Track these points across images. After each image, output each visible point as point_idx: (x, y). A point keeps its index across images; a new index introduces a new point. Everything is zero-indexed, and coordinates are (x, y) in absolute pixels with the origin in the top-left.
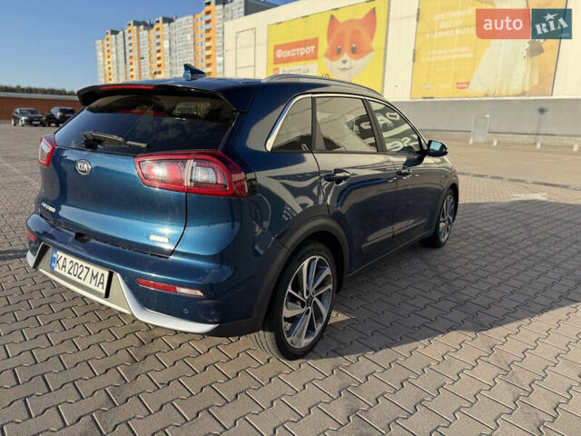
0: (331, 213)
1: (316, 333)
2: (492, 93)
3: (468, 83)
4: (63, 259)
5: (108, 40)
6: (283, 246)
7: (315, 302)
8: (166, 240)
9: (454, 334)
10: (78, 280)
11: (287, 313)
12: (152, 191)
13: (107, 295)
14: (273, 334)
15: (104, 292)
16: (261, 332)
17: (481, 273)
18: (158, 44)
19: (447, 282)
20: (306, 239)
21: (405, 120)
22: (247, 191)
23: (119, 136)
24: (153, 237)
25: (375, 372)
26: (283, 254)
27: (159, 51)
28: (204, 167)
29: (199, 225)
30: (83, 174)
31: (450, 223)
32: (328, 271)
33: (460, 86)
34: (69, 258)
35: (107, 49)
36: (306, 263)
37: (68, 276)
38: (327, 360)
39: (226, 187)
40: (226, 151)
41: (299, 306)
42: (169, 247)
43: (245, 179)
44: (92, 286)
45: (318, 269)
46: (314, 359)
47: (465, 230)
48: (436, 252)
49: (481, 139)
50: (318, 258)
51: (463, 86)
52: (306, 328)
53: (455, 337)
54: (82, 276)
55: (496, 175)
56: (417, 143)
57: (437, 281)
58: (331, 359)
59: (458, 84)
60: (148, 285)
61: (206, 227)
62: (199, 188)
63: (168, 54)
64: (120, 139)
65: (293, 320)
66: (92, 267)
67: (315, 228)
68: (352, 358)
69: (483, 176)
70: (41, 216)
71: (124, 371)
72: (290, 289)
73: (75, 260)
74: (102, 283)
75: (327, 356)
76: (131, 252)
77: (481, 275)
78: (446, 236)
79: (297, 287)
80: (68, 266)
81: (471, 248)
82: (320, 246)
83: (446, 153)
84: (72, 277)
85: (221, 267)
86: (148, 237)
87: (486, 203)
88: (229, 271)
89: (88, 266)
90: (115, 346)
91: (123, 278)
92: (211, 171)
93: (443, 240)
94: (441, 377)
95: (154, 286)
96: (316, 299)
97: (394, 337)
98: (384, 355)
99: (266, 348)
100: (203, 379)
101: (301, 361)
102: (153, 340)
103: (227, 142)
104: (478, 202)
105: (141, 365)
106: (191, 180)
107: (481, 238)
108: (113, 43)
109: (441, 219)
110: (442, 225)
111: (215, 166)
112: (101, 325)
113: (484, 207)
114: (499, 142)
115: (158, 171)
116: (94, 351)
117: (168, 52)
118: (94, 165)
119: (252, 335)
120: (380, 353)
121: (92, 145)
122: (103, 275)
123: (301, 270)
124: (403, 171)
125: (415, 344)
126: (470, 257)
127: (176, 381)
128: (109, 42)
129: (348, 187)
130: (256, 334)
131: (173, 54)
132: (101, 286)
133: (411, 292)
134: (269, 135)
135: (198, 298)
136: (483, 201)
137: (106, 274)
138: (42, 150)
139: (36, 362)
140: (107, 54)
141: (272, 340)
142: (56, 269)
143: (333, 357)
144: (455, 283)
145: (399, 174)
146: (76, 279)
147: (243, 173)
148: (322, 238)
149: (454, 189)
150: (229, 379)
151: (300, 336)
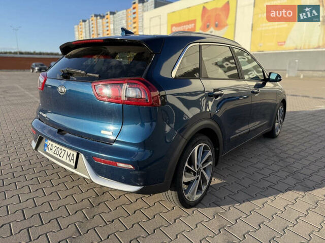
0: (212, 116)
1: (203, 192)
2: (299, 48)
3: (285, 42)
4: (51, 145)
5: (81, 25)
6: (183, 137)
7: (202, 172)
8: (111, 134)
9: (290, 193)
10: (59, 158)
11: (185, 179)
12: (103, 103)
13: (76, 167)
14: (176, 192)
15: (74, 165)
16: (169, 191)
17: (303, 154)
18: (107, 26)
19: (282, 159)
20: (197, 133)
21: (254, 59)
22: (160, 103)
23: (83, 70)
24: (103, 132)
25: (241, 217)
26: (183, 142)
27: (108, 30)
28: (133, 88)
29: (131, 124)
30: (61, 94)
31: (281, 123)
32: (210, 153)
33: (280, 44)
34: (54, 144)
35: (80, 30)
36: (196, 148)
37: (54, 155)
38: (210, 208)
39: (147, 100)
40: (147, 77)
41: (193, 175)
42: (113, 138)
43: (159, 95)
44: (67, 161)
45: (203, 152)
46: (201, 208)
47: (290, 128)
48: (274, 141)
49: (292, 74)
50: (204, 145)
51: (281, 44)
52: (197, 188)
53: (291, 195)
54: (62, 155)
55: (304, 95)
56: (262, 74)
57: (275, 158)
58: (213, 208)
59: (278, 42)
60: (101, 161)
61: (134, 125)
62: (131, 101)
63: (113, 32)
64: (83, 72)
65: (189, 184)
66: (67, 150)
67: (202, 126)
68: (226, 207)
69: (296, 96)
70: (39, 119)
71: (86, 213)
72: (186, 165)
73: (58, 146)
74: (73, 160)
75: (210, 206)
76: (90, 140)
77: (303, 155)
78: (279, 131)
79: (191, 163)
80: (54, 149)
81: (294, 138)
82: (205, 137)
83: (280, 80)
84: (55, 155)
85: (144, 151)
86: (100, 132)
87: (300, 111)
88: (149, 153)
89: (65, 149)
90: (81, 197)
91: (85, 156)
92: (138, 90)
93: (277, 133)
94: (285, 221)
95: (104, 162)
96: (202, 171)
97: (252, 195)
98: (246, 206)
99: (172, 201)
100: (133, 219)
101: (194, 209)
102: (103, 194)
103: (148, 73)
104: (295, 110)
105: (96, 209)
106: (126, 96)
107: (301, 132)
108: (84, 27)
109: (277, 121)
110: (277, 124)
111: (141, 87)
112: (74, 184)
113: (300, 113)
114: (304, 76)
115: (106, 91)
116: (70, 199)
117: (113, 31)
118: (68, 89)
119: (164, 193)
120: (244, 204)
121: (67, 76)
122: (73, 154)
123: (194, 153)
124: (255, 91)
125: (265, 199)
126: (295, 143)
127: (117, 220)
128: (81, 26)
129: (222, 100)
130: (166, 192)
131: (115, 32)
132: (72, 161)
133: (260, 165)
134: (173, 68)
135: (130, 170)
136: (298, 110)
137: (75, 154)
138: (40, 81)
139: (36, 206)
140: (80, 33)
141: (176, 196)
142: (47, 151)
143: (214, 207)
144: (287, 160)
145: (253, 92)
146: (58, 157)
147: (158, 91)
148: (207, 132)
149: (284, 102)
150: (149, 219)
151: (193, 194)
